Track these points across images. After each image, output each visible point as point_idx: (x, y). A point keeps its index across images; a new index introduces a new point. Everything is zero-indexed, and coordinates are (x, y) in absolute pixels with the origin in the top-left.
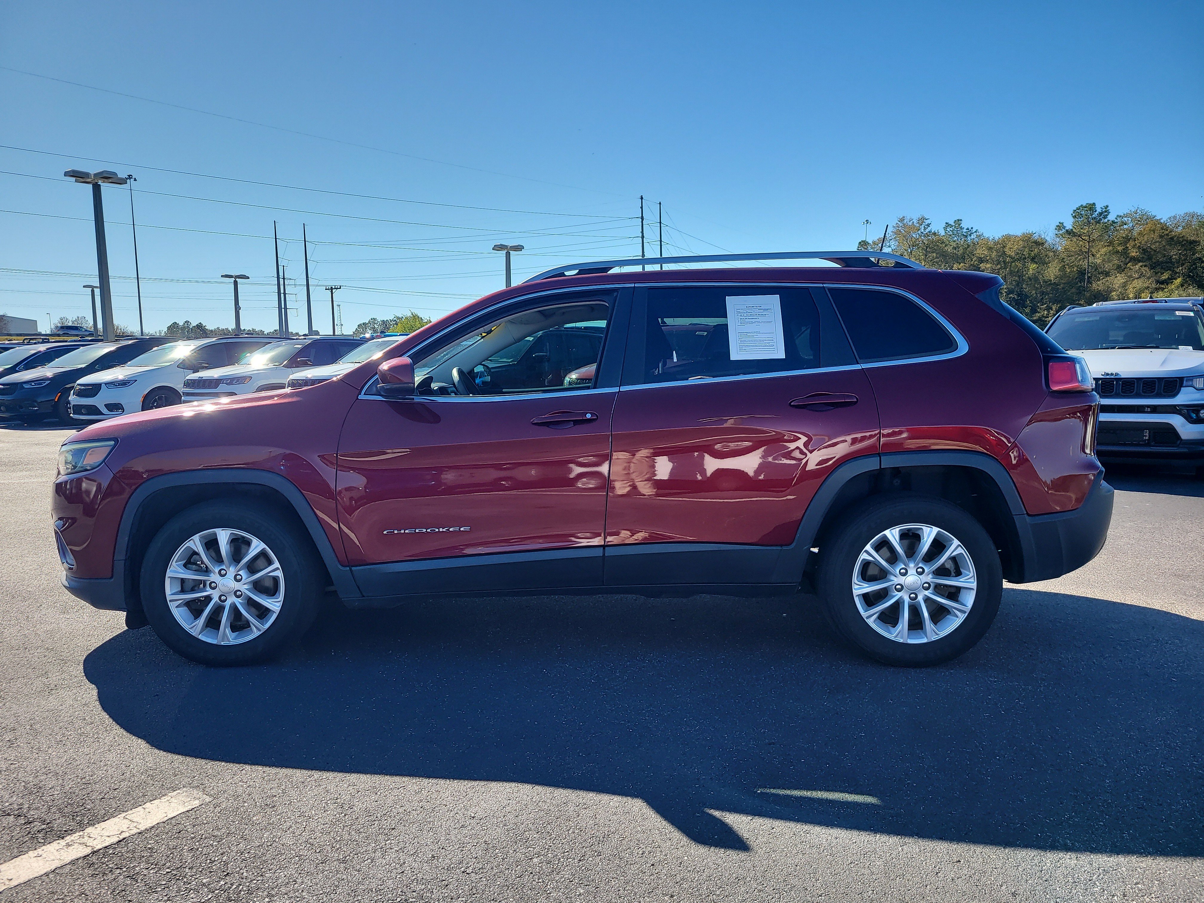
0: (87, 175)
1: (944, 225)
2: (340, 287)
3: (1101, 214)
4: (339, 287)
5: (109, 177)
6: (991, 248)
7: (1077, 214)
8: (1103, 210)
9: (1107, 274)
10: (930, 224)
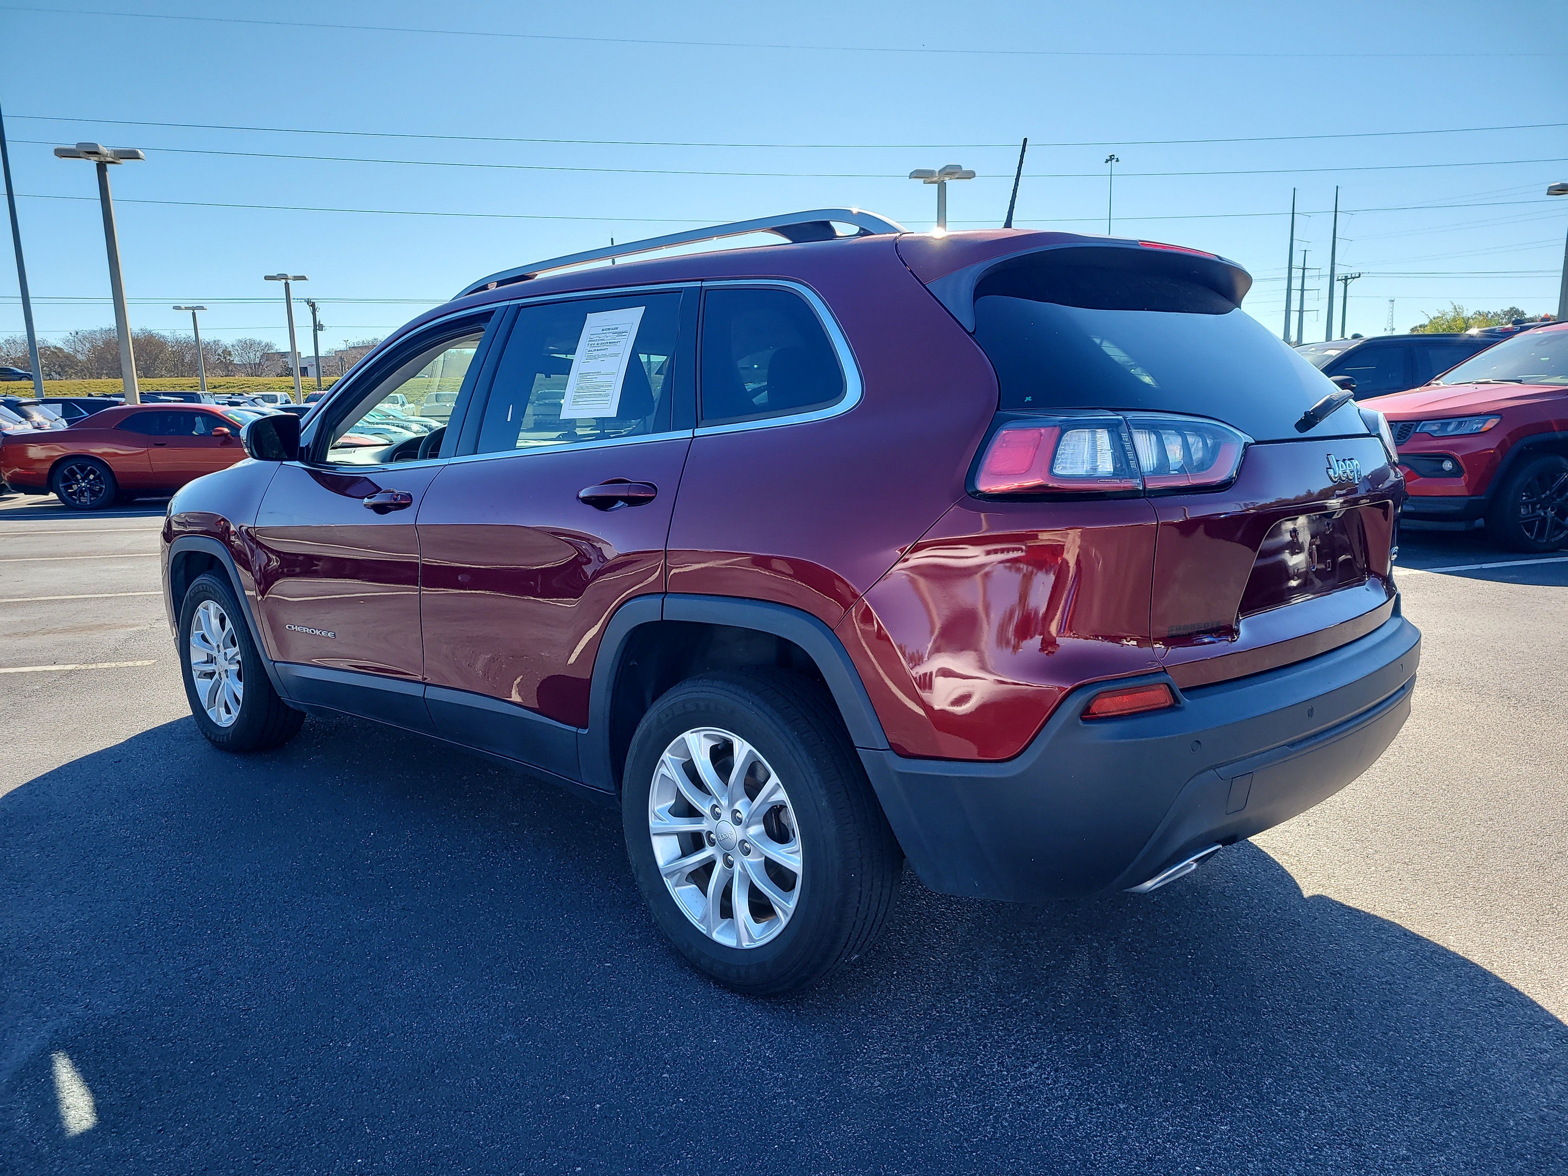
0: (931, 173)
2: (1360, 275)
4: (1357, 275)
5: (953, 171)
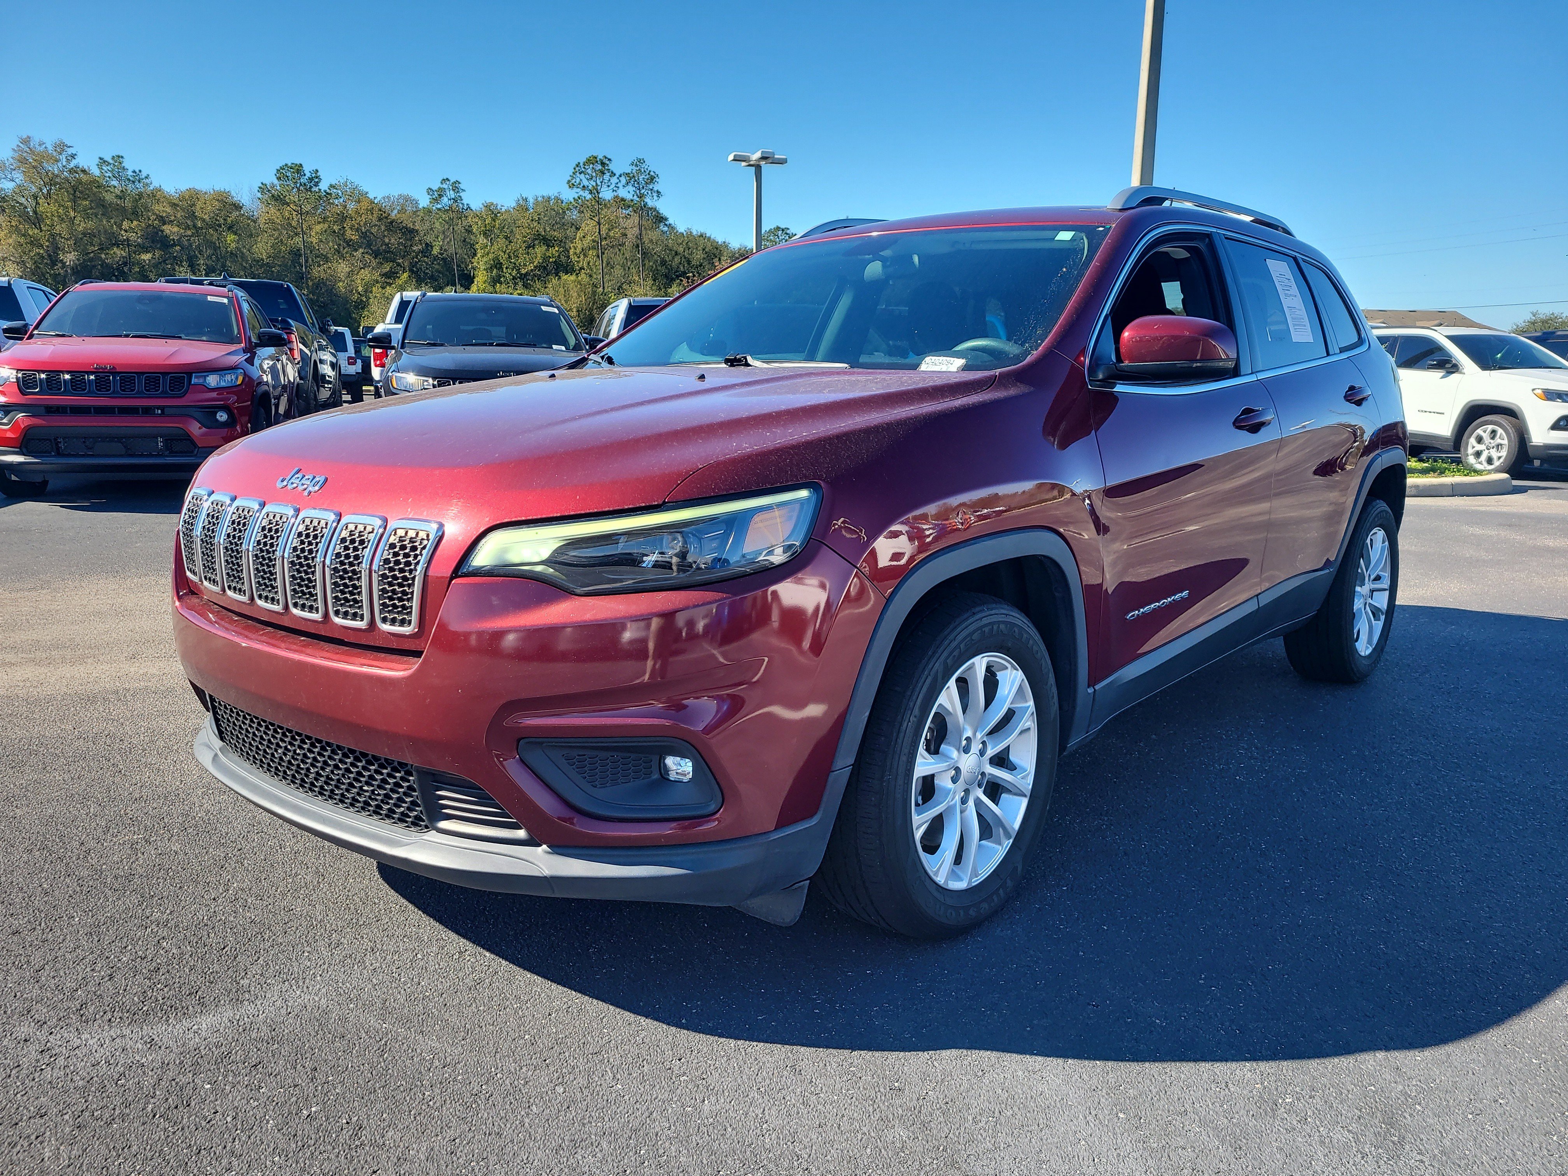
1: (97, 161)
3: (311, 179)
6: (174, 204)
7: (281, 174)
8: (313, 175)
9: (327, 259)
10: (76, 155)
